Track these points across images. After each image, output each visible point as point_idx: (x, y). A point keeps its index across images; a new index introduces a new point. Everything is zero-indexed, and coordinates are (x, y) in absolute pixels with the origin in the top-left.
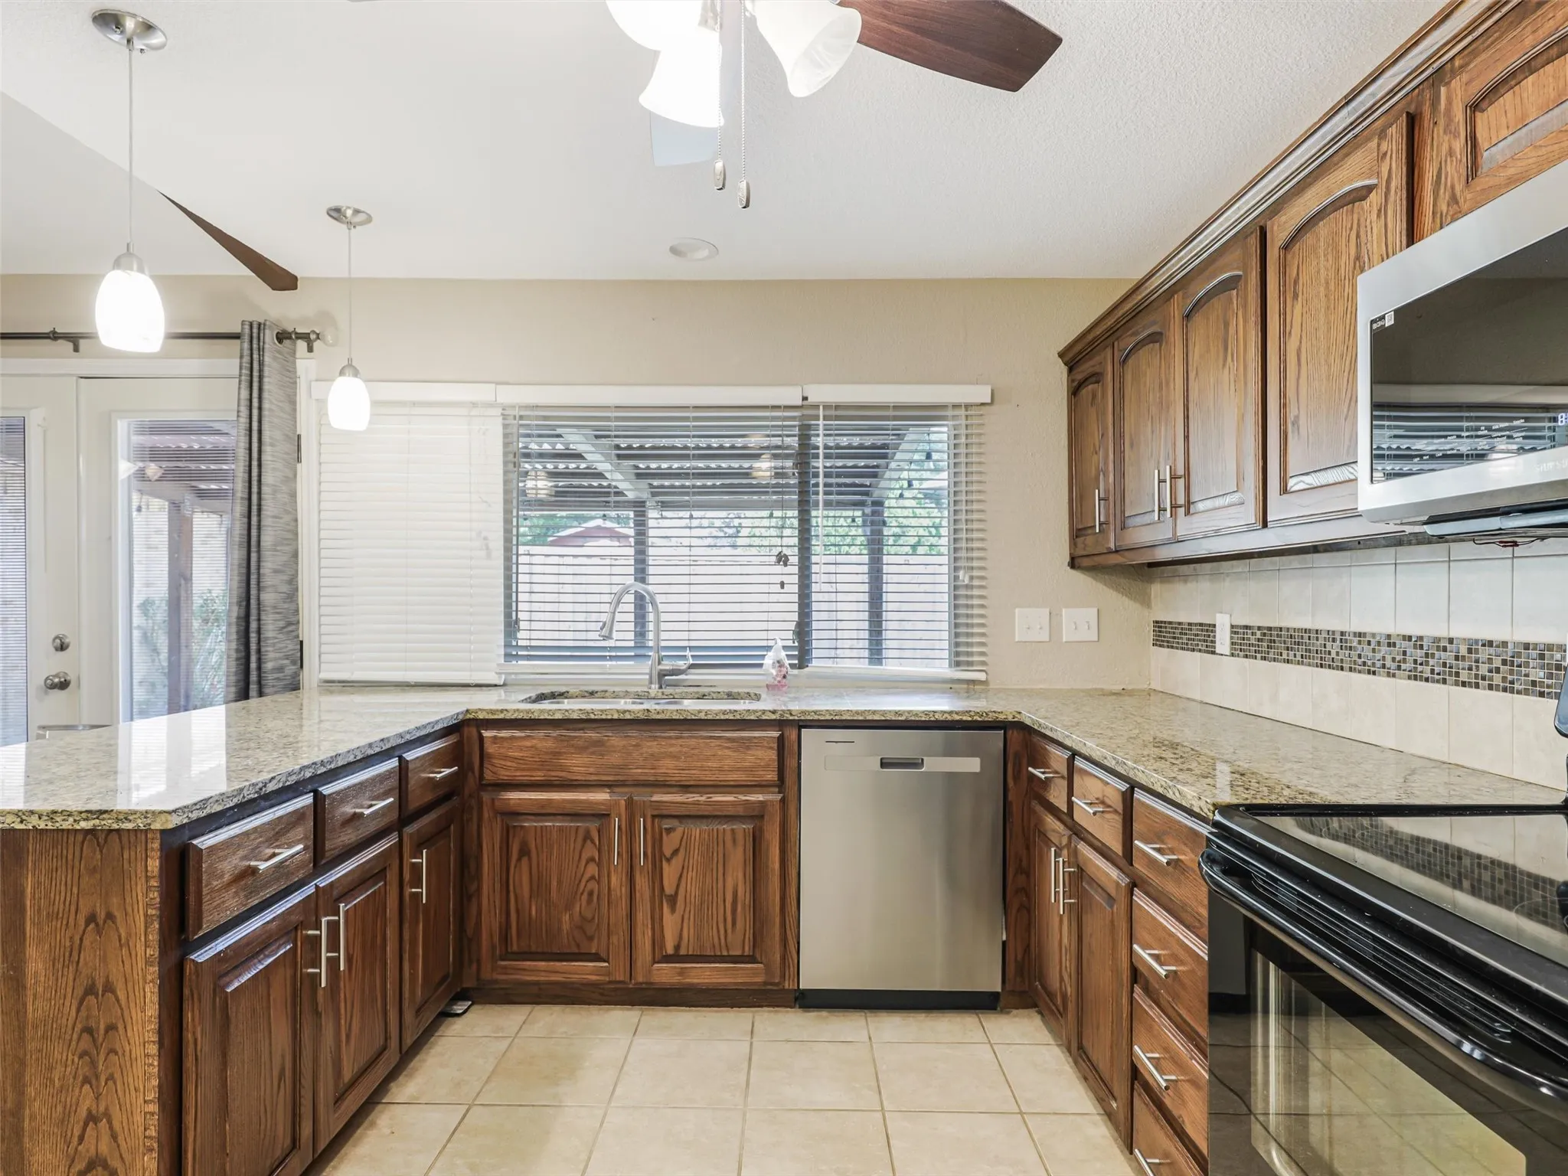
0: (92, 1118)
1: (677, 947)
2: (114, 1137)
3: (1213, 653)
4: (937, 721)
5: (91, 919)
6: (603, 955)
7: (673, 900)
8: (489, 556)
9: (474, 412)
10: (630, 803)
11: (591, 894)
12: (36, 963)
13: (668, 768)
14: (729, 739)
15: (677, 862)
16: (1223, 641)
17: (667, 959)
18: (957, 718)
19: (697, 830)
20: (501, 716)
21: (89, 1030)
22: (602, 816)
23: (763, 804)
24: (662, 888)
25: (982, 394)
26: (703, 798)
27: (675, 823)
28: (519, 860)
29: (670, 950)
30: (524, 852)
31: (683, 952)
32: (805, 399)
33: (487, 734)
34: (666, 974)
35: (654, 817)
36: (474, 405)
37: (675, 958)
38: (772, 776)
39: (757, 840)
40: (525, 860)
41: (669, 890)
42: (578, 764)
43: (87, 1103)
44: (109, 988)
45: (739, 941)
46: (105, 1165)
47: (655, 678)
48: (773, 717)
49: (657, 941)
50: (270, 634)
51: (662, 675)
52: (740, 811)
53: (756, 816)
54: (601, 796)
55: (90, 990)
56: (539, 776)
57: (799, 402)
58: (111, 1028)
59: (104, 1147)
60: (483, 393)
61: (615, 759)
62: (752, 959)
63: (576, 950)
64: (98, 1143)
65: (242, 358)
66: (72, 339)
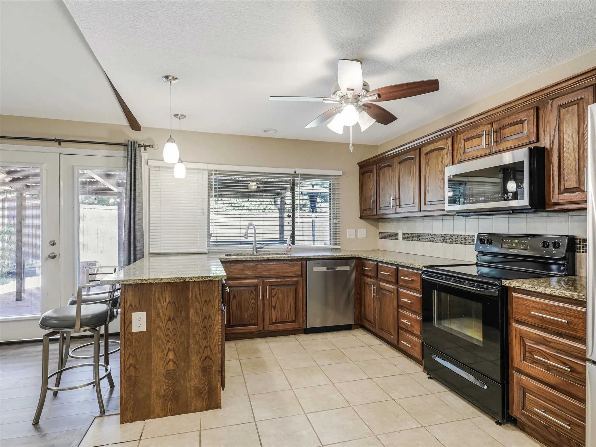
0: (206, 347)
1: (276, 320)
2: (211, 351)
3: (398, 240)
4: (340, 258)
5: (205, 301)
6: (256, 324)
7: (275, 307)
8: (204, 215)
9: (200, 171)
10: (263, 282)
11: (253, 308)
12: (192, 312)
13: (273, 272)
14: (289, 264)
15: (276, 297)
16: (400, 237)
17: (273, 323)
18: (344, 256)
19: (281, 289)
20: (228, 260)
21: (205, 327)
22: (256, 286)
23: (298, 281)
24: (272, 305)
25: (339, 173)
26: (282, 280)
27: (274, 287)
28: (233, 299)
29: (274, 321)
30: (234, 297)
31: (277, 321)
32: (295, 172)
34: (273, 327)
35: (269, 285)
36: (199, 169)
37: (276, 323)
38: (300, 273)
39: (296, 291)
40: (235, 300)
41: (273, 305)
42: (249, 272)
43: (205, 343)
44: (210, 317)
45: (292, 318)
46: (209, 357)
47: (255, 249)
48: (300, 258)
49: (270, 319)
50: (138, 239)
51: (257, 248)
52: (292, 283)
53: (296, 284)
54: (256, 281)
55: (205, 318)
56: (238, 276)
57: (294, 173)
58: (210, 326)
59: (209, 354)
60: (203, 166)
61: (259, 270)
62: (295, 321)
63: (248, 323)
64: (208, 353)
65: (128, 152)
66: (60, 142)
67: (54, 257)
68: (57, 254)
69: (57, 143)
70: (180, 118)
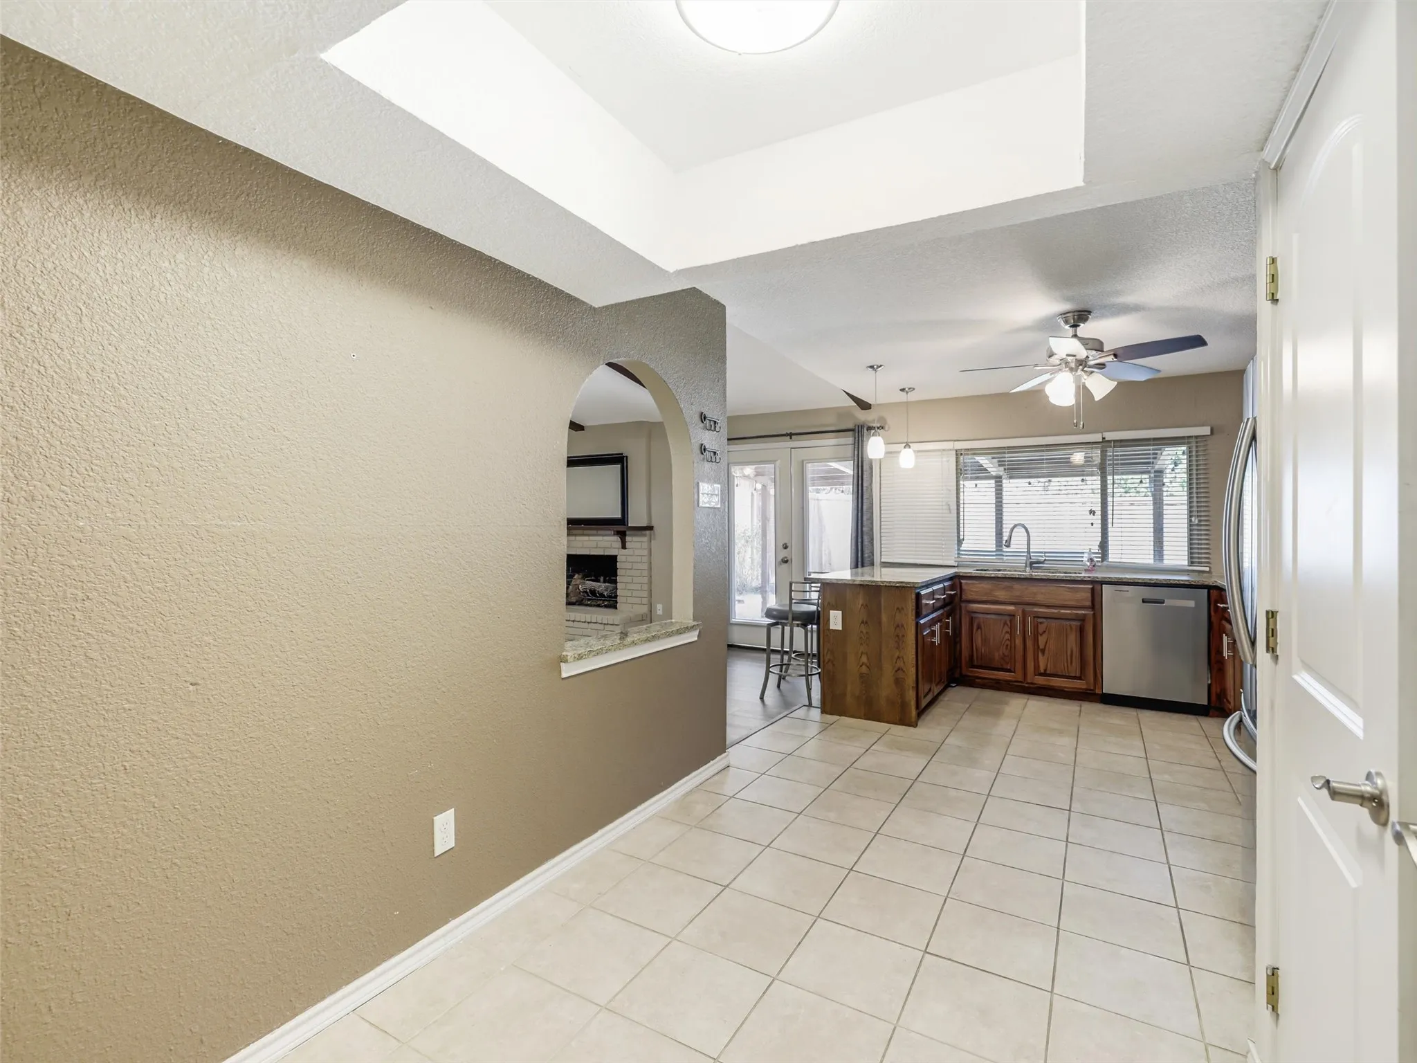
0: (898, 657)
1: (1045, 670)
2: (904, 662)
4: (1171, 584)
5: (898, 609)
6: (1013, 670)
7: (1043, 651)
8: (950, 513)
9: (944, 453)
10: (1024, 612)
11: (1007, 645)
13: (1040, 598)
14: (1069, 588)
15: (1045, 636)
17: (1041, 674)
18: (1182, 583)
19: (1054, 624)
20: (969, 575)
21: (898, 636)
22: (1012, 615)
23: (1085, 615)
24: (1038, 647)
25: (1206, 431)
26: (1056, 611)
27: (1044, 620)
28: (977, 630)
29: (1042, 671)
30: (979, 627)
31: (1048, 672)
32: (1104, 438)
33: (962, 581)
34: (1040, 680)
35: (1034, 617)
36: (944, 450)
37: (1044, 674)
38: (1089, 603)
39: (1082, 630)
40: (979, 630)
41: (1041, 646)
42: (1001, 595)
43: (897, 654)
44: (903, 626)
45: (1075, 669)
46: (902, 670)
47: (1028, 563)
48: (1089, 579)
49: (1037, 666)
50: (866, 543)
51: (1031, 563)
52: (1074, 617)
53: (1082, 619)
54: (1012, 608)
55: (898, 626)
56: (984, 598)
57: (1101, 440)
58: (903, 636)
59: (902, 665)
60: (949, 445)
61: (1018, 593)
62: (1080, 678)
63: (1001, 667)
64: (900, 664)
65: (855, 438)
66: (791, 435)
67: (786, 562)
68: (789, 559)
69: (789, 437)
70: (907, 393)
